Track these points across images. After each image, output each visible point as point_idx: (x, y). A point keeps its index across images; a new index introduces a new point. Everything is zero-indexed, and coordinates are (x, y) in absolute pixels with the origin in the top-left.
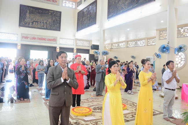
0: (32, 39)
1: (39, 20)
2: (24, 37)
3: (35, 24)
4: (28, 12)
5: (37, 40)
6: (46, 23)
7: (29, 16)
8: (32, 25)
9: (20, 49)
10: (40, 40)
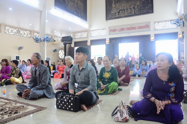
0: (120, 31)
1: (125, 7)
2: (112, 30)
3: (122, 13)
4: (114, 2)
5: (125, 31)
6: (134, 8)
7: (114, 7)
8: (118, 15)
9: (108, 44)
10: (129, 31)
